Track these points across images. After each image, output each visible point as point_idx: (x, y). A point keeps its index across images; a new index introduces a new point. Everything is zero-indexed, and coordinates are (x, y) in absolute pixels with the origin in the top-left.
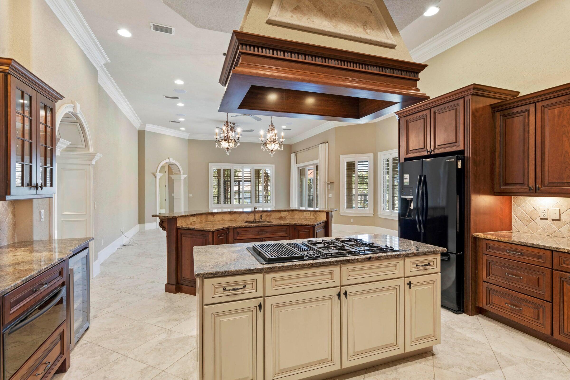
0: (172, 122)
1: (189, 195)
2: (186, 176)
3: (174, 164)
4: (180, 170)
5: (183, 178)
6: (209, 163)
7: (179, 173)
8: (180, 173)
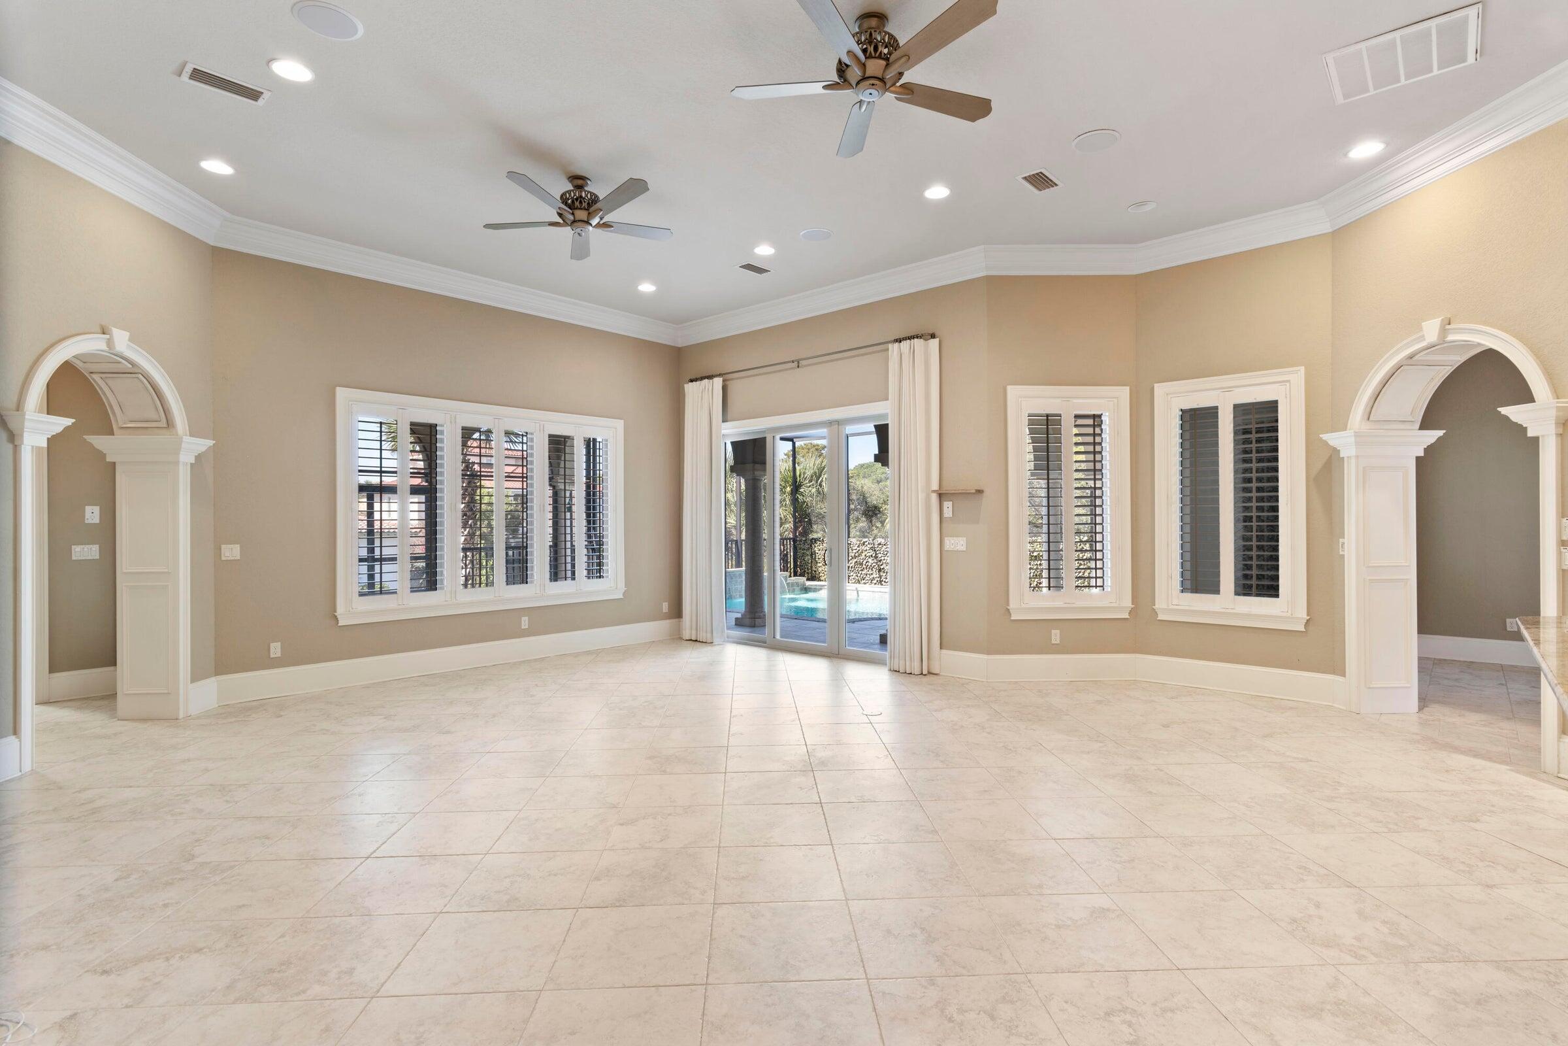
0: (199, 75)
1: (219, 550)
2: (203, 444)
3: (133, 371)
4: (166, 411)
5: (187, 457)
6: (338, 389)
7: (163, 423)
8: (170, 424)
